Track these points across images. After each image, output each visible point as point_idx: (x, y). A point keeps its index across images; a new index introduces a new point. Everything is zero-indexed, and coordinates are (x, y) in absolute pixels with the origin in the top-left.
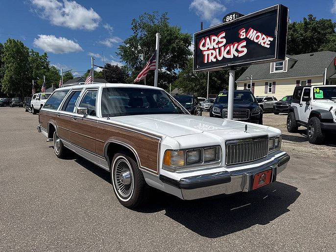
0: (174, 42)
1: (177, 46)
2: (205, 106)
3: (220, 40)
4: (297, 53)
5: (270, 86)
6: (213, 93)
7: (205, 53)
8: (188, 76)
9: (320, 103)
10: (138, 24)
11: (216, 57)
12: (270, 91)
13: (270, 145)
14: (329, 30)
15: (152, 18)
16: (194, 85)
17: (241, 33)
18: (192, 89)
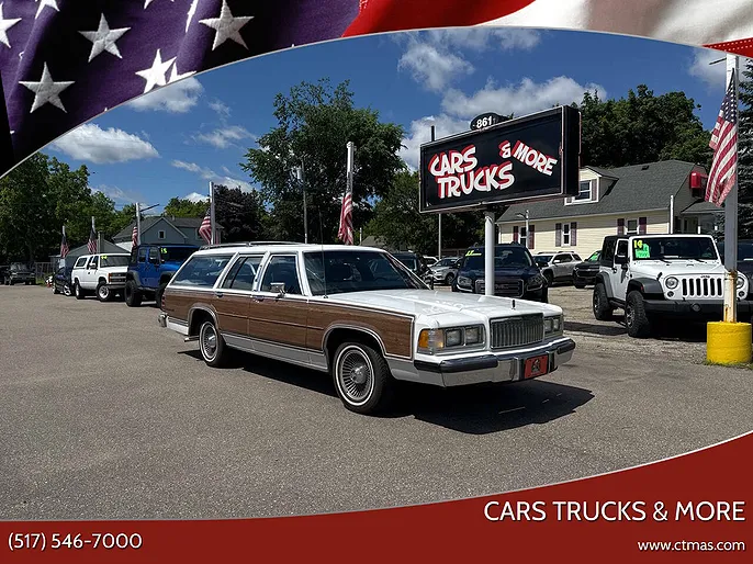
0: (365, 142)
1: (372, 150)
2: (437, 274)
3: (467, 160)
4: (620, 164)
5: (566, 231)
6: (449, 247)
7: (442, 181)
8: (397, 212)
9: (644, 267)
10: (287, 106)
11: (460, 189)
12: (566, 242)
13: (546, 328)
14: (682, 114)
15: (317, 93)
16: (408, 229)
17: (503, 149)
18: (406, 238)
